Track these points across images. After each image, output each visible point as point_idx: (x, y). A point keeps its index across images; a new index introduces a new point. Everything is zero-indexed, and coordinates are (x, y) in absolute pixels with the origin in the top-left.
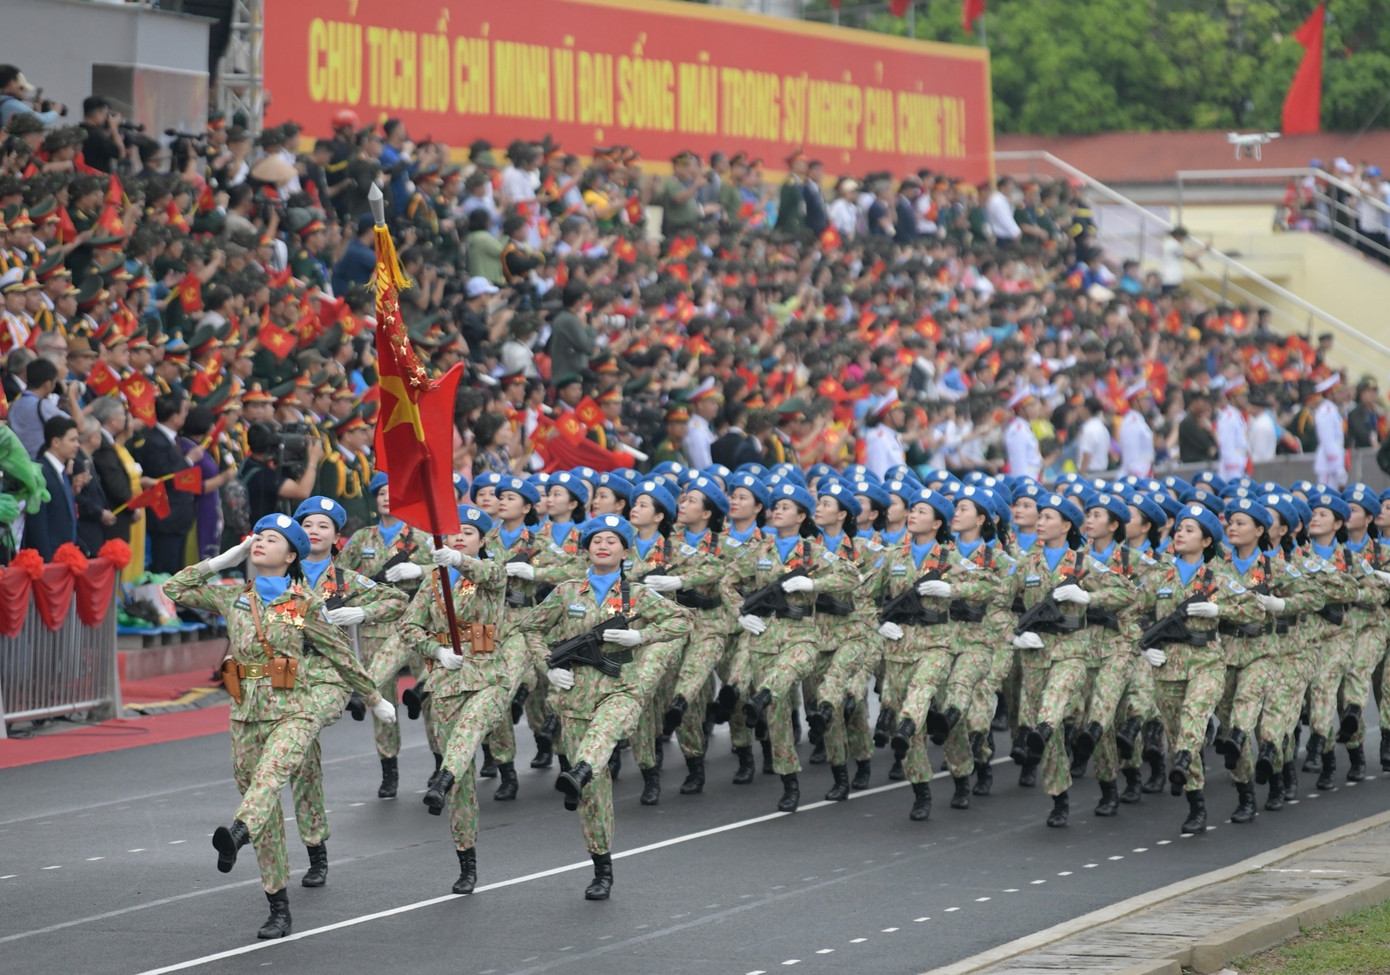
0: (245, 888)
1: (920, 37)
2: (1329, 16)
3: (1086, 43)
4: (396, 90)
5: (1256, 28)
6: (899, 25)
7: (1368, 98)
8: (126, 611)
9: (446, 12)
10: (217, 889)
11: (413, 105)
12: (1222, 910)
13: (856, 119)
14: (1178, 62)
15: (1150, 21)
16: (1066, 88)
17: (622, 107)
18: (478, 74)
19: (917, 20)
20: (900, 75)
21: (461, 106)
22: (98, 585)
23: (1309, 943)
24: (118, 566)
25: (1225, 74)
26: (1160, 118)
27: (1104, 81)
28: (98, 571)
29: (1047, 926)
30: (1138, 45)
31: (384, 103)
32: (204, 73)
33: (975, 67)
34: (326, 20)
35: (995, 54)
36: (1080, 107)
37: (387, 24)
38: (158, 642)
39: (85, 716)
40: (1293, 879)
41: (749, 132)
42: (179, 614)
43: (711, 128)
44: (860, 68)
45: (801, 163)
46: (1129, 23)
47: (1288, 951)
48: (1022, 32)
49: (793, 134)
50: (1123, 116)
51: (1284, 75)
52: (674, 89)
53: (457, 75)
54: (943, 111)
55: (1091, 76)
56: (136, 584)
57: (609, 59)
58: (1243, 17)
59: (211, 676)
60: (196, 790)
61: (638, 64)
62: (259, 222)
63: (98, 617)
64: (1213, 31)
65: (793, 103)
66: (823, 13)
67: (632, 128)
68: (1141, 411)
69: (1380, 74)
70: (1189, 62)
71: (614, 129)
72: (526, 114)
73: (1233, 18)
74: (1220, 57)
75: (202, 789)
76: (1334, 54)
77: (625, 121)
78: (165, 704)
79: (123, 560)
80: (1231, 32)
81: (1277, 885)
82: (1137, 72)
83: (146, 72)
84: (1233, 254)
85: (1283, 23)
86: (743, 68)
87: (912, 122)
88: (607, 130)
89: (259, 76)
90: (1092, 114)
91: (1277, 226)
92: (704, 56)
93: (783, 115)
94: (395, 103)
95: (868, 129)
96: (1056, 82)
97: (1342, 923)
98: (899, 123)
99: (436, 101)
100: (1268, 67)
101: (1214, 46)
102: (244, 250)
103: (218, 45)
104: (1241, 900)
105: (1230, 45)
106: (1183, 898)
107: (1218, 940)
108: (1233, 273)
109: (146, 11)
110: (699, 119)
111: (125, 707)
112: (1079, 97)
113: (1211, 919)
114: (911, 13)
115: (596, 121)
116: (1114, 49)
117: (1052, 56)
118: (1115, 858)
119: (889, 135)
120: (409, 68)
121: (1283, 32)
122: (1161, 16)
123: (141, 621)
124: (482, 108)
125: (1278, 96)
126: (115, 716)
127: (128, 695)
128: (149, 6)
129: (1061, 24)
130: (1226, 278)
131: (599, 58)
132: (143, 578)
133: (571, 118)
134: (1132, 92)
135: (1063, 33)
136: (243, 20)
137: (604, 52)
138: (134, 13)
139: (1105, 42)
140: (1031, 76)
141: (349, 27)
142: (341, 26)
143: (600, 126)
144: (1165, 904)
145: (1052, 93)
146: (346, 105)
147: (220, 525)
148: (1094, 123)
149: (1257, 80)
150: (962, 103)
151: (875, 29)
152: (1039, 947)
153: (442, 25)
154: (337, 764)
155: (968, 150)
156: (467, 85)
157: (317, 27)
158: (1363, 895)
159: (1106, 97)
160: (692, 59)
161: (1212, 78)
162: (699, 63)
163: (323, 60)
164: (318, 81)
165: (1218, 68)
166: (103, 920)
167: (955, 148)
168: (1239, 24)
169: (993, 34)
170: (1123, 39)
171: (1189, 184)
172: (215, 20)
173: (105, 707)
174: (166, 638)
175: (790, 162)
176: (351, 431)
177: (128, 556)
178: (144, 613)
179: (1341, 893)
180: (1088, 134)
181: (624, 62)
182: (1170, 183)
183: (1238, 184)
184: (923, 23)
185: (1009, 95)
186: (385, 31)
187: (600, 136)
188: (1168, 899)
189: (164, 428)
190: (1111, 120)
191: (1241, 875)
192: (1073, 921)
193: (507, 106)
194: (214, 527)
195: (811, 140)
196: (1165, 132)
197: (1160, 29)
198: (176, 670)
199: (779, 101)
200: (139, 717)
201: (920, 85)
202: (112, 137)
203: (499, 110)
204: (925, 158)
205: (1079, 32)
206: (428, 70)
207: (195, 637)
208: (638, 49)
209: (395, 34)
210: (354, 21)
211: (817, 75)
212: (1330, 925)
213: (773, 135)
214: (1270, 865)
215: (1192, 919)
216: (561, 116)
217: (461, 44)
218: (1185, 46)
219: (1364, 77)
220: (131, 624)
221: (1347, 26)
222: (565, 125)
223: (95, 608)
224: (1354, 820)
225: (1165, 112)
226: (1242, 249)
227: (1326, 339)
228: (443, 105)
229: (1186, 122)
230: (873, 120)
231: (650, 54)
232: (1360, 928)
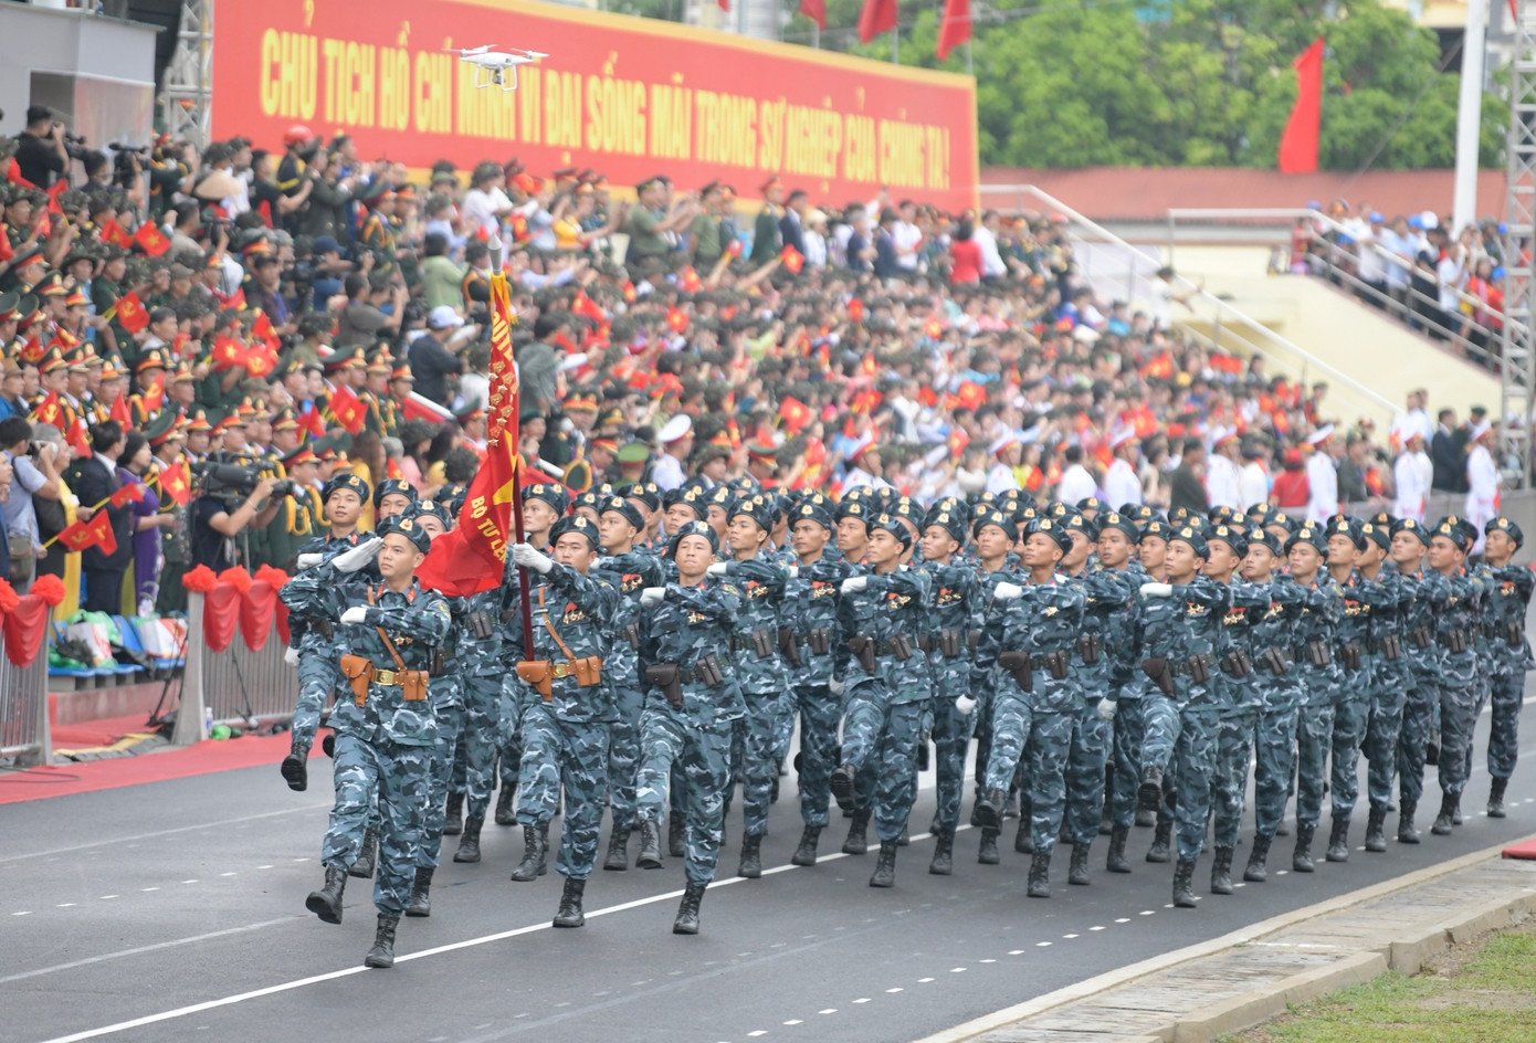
0: (182, 946)
1: (902, 63)
2: (1328, 51)
3: (1075, 73)
4: (353, 105)
5: (1253, 61)
6: (881, 50)
7: (1368, 138)
8: (58, 651)
9: (407, 25)
10: (151, 947)
11: (371, 122)
12: (1206, 984)
13: (836, 147)
14: (1171, 95)
15: (1143, 51)
16: (1053, 118)
17: (590, 128)
18: (439, 91)
19: (901, 45)
20: (882, 102)
21: (422, 125)
22: (29, 623)
23: (1297, 1021)
24: (50, 603)
25: (1220, 109)
26: (1152, 153)
27: (1093, 112)
28: (30, 608)
29: (1024, 999)
30: (1130, 76)
31: (340, 119)
32: (151, 84)
33: (960, 95)
34: (279, 31)
35: (982, 81)
36: (1068, 140)
37: (345, 36)
38: (91, 684)
39: (12, 762)
40: (1280, 953)
41: (724, 159)
42: (114, 655)
43: (684, 154)
44: (841, 94)
45: (779, 191)
46: (1121, 52)
47: (1274, 1029)
48: (1008, 59)
49: (770, 161)
50: (1114, 149)
51: (1280, 110)
52: (646, 112)
53: (418, 91)
54: (926, 141)
55: (1080, 106)
56: (69, 623)
57: (578, 78)
58: (1239, 49)
59: (147, 720)
60: (130, 842)
61: (608, 83)
62: (208, 242)
63: (29, 657)
64: (1208, 63)
65: (770, 129)
66: (802, 35)
67: (601, 151)
68: (1129, 460)
69: (1380, 112)
70: (1182, 95)
71: (582, 152)
72: (489, 134)
73: (1228, 50)
74: (1214, 91)
75: (136, 841)
76: (1333, 90)
77: (593, 144)
78: (98, 750)
79: (57, 596)
80: (1226, 64)
81: (1264, 960)
82: (1128, 104)
83: (88, 81)
84: (1224, 298)
85: (1281, 57)
86: (718, 91)
87: (894, 152)
88: (575, 153)
89: (207, 88)
90: (1081, 147)
91: (1272, 268)
92: (678, 78)
93: (759, 141)
94: (352, 121)
95: (848, 157)
96: (1042, 112)
97: (1330, 1002)
98: (880, 152)
99: (394, 118)
100: (1264, 102)
101: (1209, 79)
102: (191, 271)
103: (165, 54)
104: (1226, 975)
105: (1225, 78)
106: (1166, 971)
107: (1202, 1017)
108: (1225, 317)
109: (89, 17)
110: (671, 143)
111: (55, 753)
112: (1068, 129)
113: (1195, 994)
114: (893, 36)
115: (563, 143)
116: (1105, 78)
117: (1040, 85)
118: (1097, 928)
119: (870, 165)
120: (367, 83)
121: (1280, 65)
122: (1154, 46)
123: (73, 662)
124: (444, 126)
125: (1273, 132)
126: (44, 762)
127: (59, 740)
128: (92, 12)
129: (1050, 52)
130: (1218, 322)
131: (567, 77)
132: (77, 617)
133: (537, 139)
134: (1123, 125)
135: (1051, 61)
136: (192, 28)
137: (573, 71)
138: (76, 19)
139: (1096, 71)
140: (1018, 106)
141: (304, 38)
142: (295, 37)
143: (567, 149)
144: (1149, 977)
145: (1039, 124)
146: (299, 121)
147: (160, 561)
148: (1083, 156)
149: (1252, 116)
150: (947, 133)
151: (858, 55)
152: (1017, 1021)
153: (403, 39)
154: (281, 816)
155: (952, 183)
156: (427, 102)
157: (270, 37)
158: (1353, 972)
159: (1096, 130)
160: (666, 81)
161: (1206, 113)
162: (672, 85)
163: (275, 72)
164: (271, 95)
165: (1212, 102)
166: (29, 979)
167: (938, 180)
168: (1235, 57)
169: (980, 62)
170: (1114, 68)
171: (1182, 223)
172: (162, 29)
173: (34, 753)
174: (100, 680)
175: (764, 190)
176: (300, 465)
177: (61, 592)
178: (77, 653)
179: (1330, 969)
180: (1074, 167)
181: (593, 82)
182: (1161, 222)
183: (1232, 224)
184: (907, 49)
185: (995, 126)
186: (342, 44)
187: (567, 159)
188: (1151, 973)
189: (103, 458)
190: (1101, 153)
191: (1226, 949)
192: (1052, 994)
193: (470, 125)
194: (153, 563)
195: (788, 168)
196: (1156, 168)
197: (1152, 61)
198: (110, 714)
199: (756, 127)
200: (70, 763)
201: (903, 113)
202: (54, 149)
203: (461, 130)
204: (907, 189)
205: (1070, 61)
206: (387, 86)
207: (131, 679)
208: (608, 68)
209: (353, 46)
210: (309, 33)
211: (796, 100)
212: (1319, 1002)
213: (749, 162)
214: (1257, 938)
215: (1175, 994)
216: (526, 137)
217: (422, 58)
218: (1179, 78)
219: (1364, 115)
220: (62, 665)
221: (1346, 61)
222: (531, 146)
223: (26, 648)
224: (1344, 892)
225: (1156, 148)
226: (1235, 293)
227: (1320, 387)
228: (402, 124)
229: (1178, 158)
230: (853, 149)
231: (622, 73)
232: (1349, 1006)
